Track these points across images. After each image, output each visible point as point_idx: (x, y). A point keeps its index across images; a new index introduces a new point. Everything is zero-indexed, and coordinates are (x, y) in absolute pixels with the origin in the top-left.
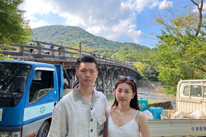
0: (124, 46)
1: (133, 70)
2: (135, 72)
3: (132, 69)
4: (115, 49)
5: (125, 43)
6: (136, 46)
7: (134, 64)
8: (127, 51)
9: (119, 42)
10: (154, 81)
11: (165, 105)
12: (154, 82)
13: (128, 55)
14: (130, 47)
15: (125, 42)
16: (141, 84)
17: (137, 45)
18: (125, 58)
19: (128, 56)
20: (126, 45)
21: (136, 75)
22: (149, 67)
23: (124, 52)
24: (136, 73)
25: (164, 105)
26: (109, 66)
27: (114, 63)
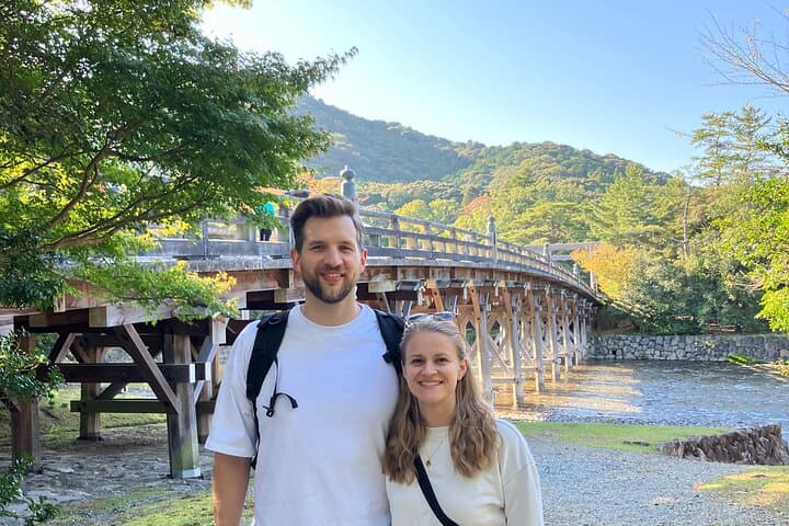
0: (511, 163)
1: (575, 283)
2: (582, 295)
3: (570, 281)
4: (464, 182)
5: (517, 146)
6: (573, 158)
7: (574, 256)
8: (529, 189)
9: (483, 146)
10: (681, 333)
11: (754, 444)
12: (680, 341)
13: (537, 210)
14: (544, 164)
15: (517, 143)
16: (614, 353)
17: (577, 154)
18: (528, 225)
19: (539, 213)
20: (521, 159)
21: (587, 311)
22: (650, 265)
23: (517, 193)
24: (590, 299)
25: (751, 446)
26: (469, 272)
27: (489, 260)
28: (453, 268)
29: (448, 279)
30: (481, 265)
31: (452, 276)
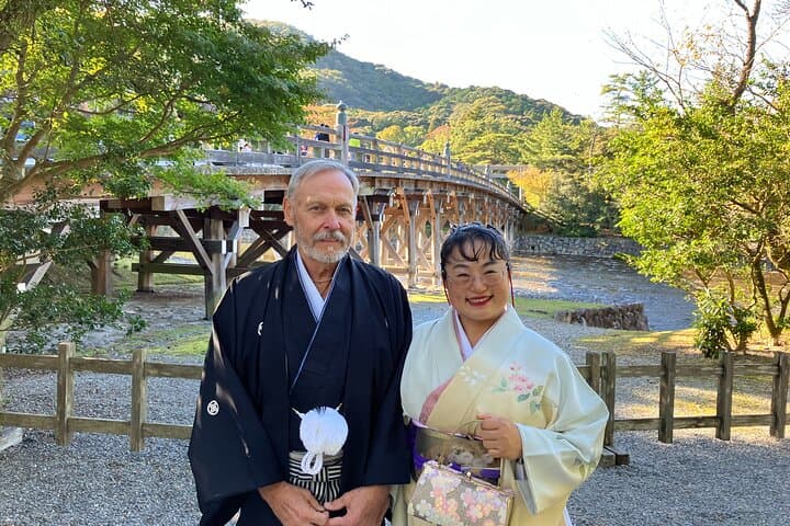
0: (467, 101)
1: (507, 195)
2: (512, 204)
3: (504, 193)
4: (431, 114)
5: (472, 88)
6: (514, 100)
7: (509, 175)
8: (479, 122)
9: (446, 86)
10: (582, 236)
11: (623, 317)
12: (581, 242)
13: (484, 139)
14: (491, 103)
16: (533, 248)
17: (517, 97)
18: (476, 149)
20: (475, 98)
21: (515, 216)
22: (563, 184)
23: (470, 124)
24: (518, 208)
25: (620, 318)
26: (428, 184)
27: (444, 175)
28: (417, 180)
29: (413, 188)
30: (439, 179)
31: (416, 186)
